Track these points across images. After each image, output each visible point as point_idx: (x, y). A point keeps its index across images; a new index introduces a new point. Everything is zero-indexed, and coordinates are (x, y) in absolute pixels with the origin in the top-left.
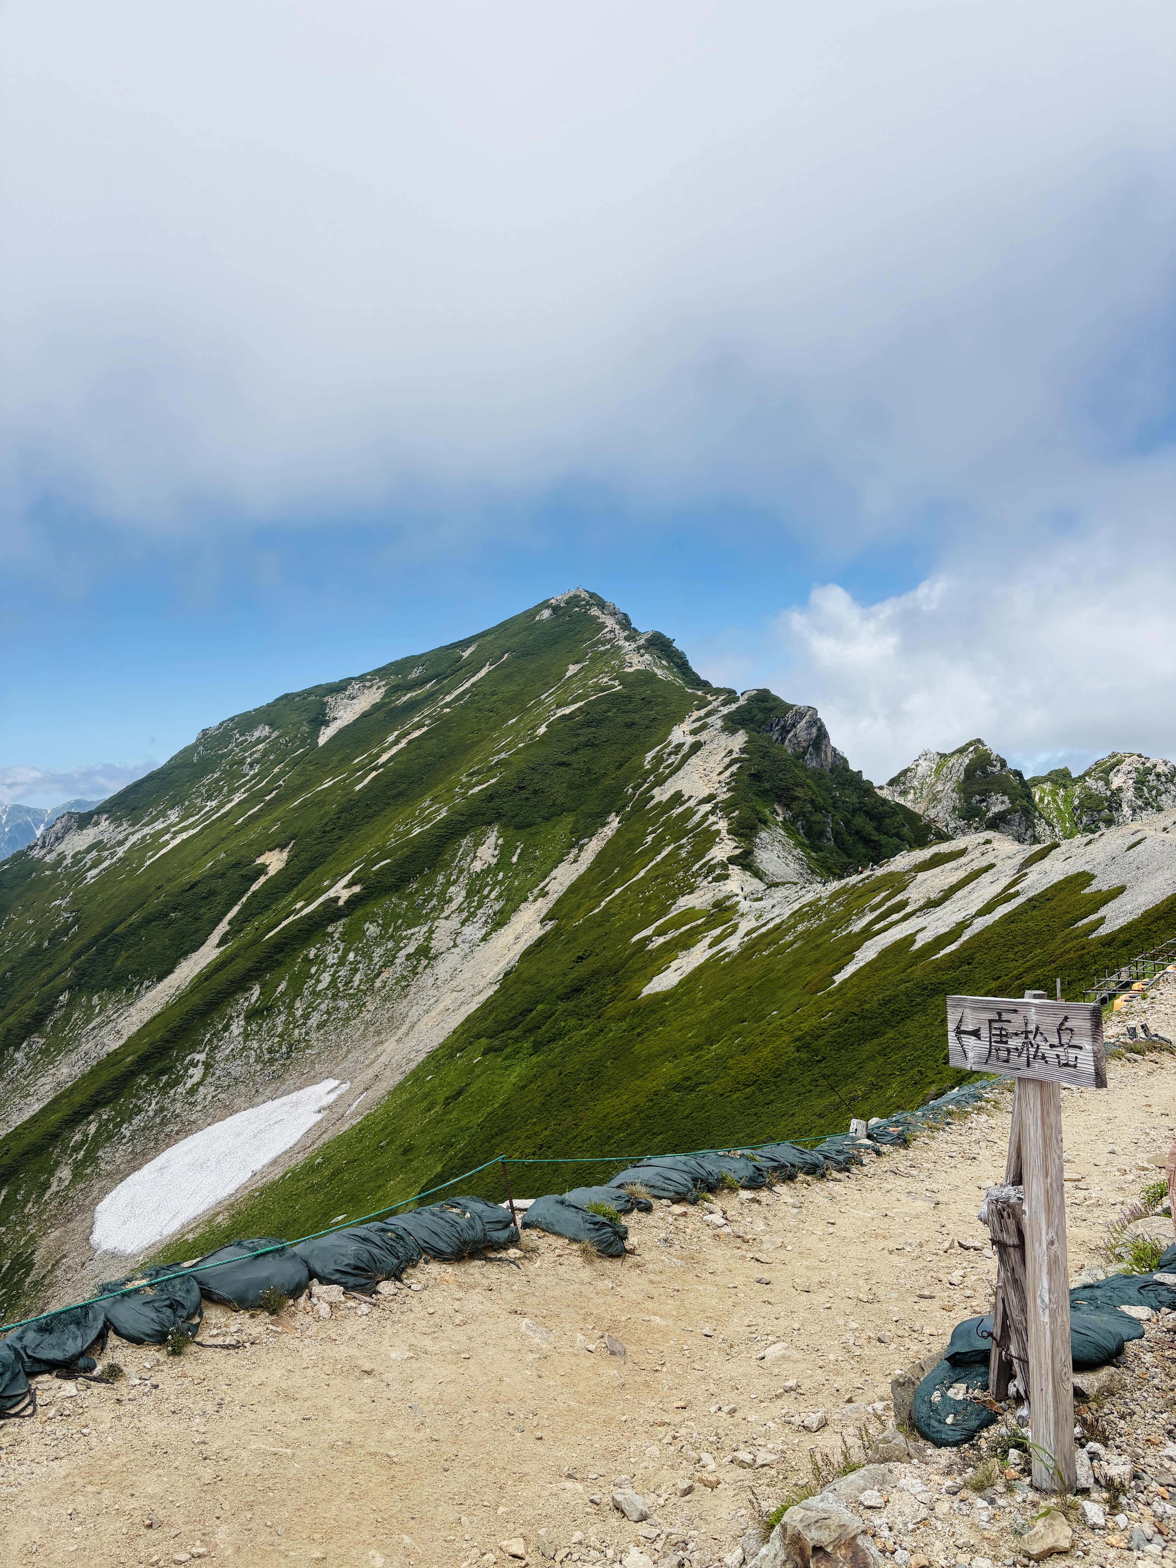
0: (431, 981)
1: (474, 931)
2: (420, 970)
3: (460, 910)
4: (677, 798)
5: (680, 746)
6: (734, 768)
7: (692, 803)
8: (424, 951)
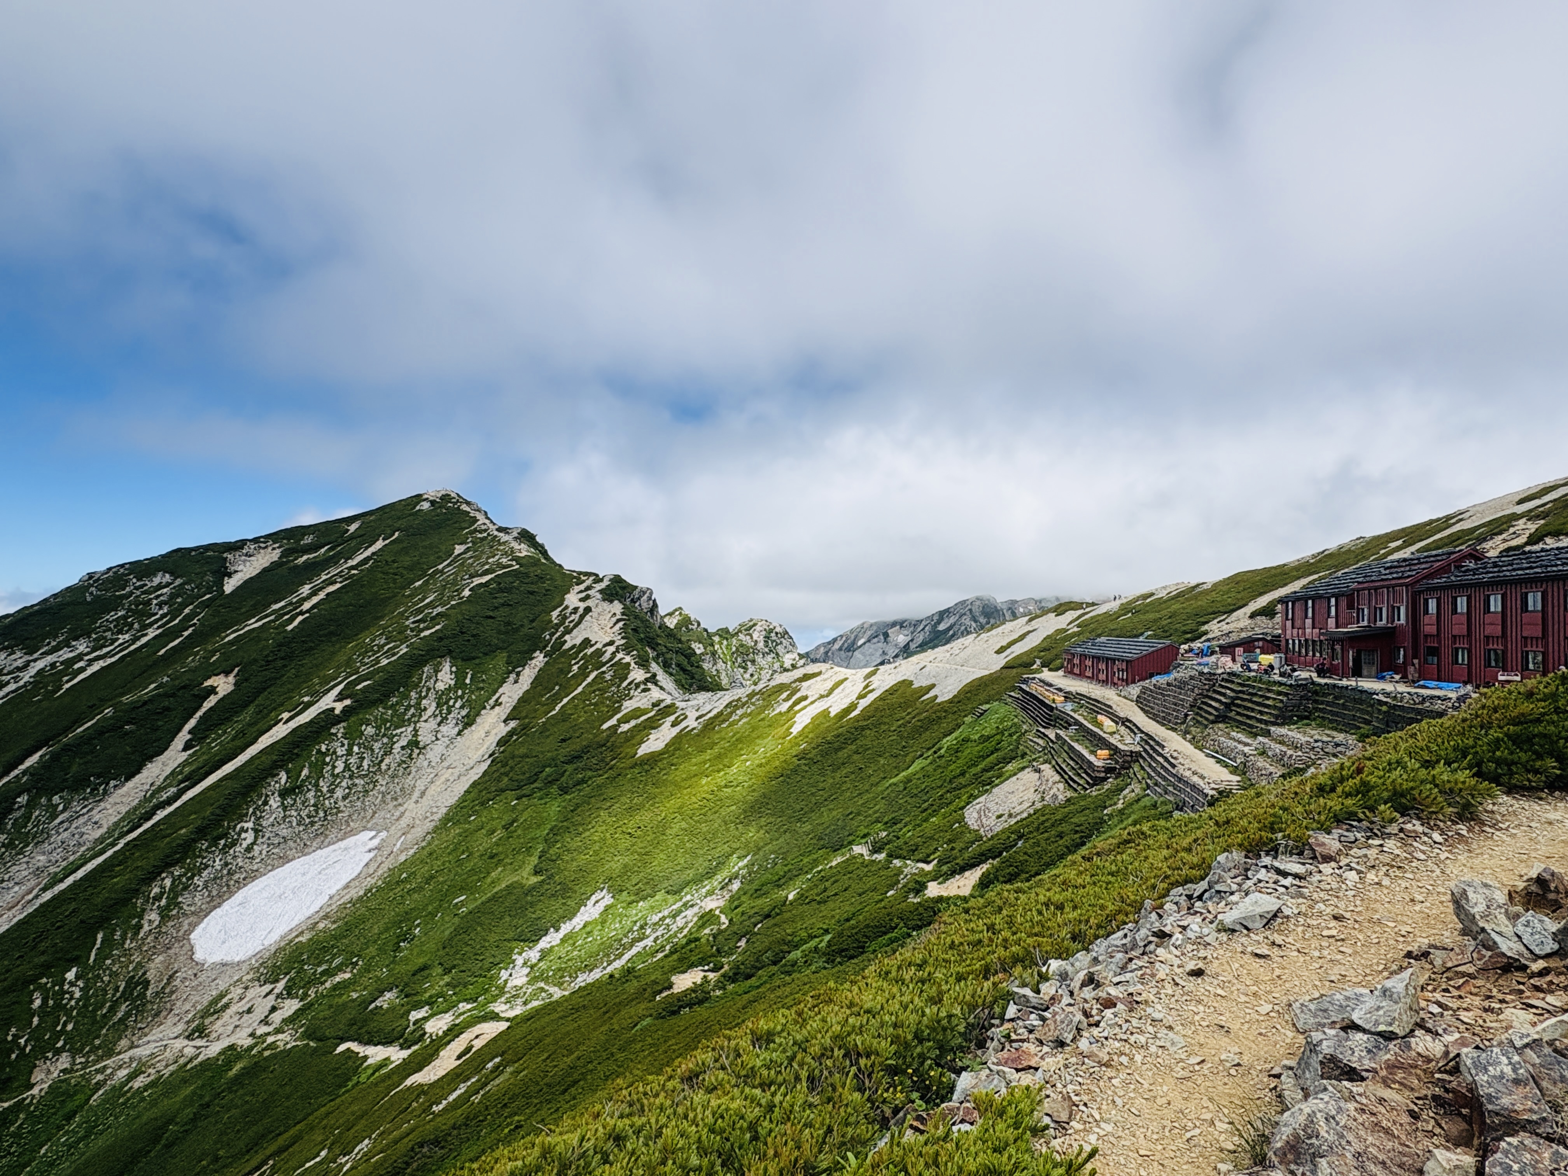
0: (426, 763)
1: (449, 729)
2: (414, 756)
3: (435, 716)
4: (587, 643)
5: (576, 610)
6: (621, 624)
7: (599, 646)
8: (414, 744)
